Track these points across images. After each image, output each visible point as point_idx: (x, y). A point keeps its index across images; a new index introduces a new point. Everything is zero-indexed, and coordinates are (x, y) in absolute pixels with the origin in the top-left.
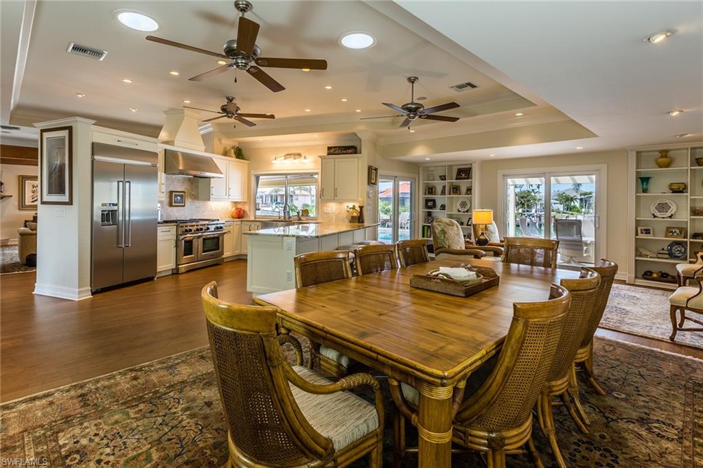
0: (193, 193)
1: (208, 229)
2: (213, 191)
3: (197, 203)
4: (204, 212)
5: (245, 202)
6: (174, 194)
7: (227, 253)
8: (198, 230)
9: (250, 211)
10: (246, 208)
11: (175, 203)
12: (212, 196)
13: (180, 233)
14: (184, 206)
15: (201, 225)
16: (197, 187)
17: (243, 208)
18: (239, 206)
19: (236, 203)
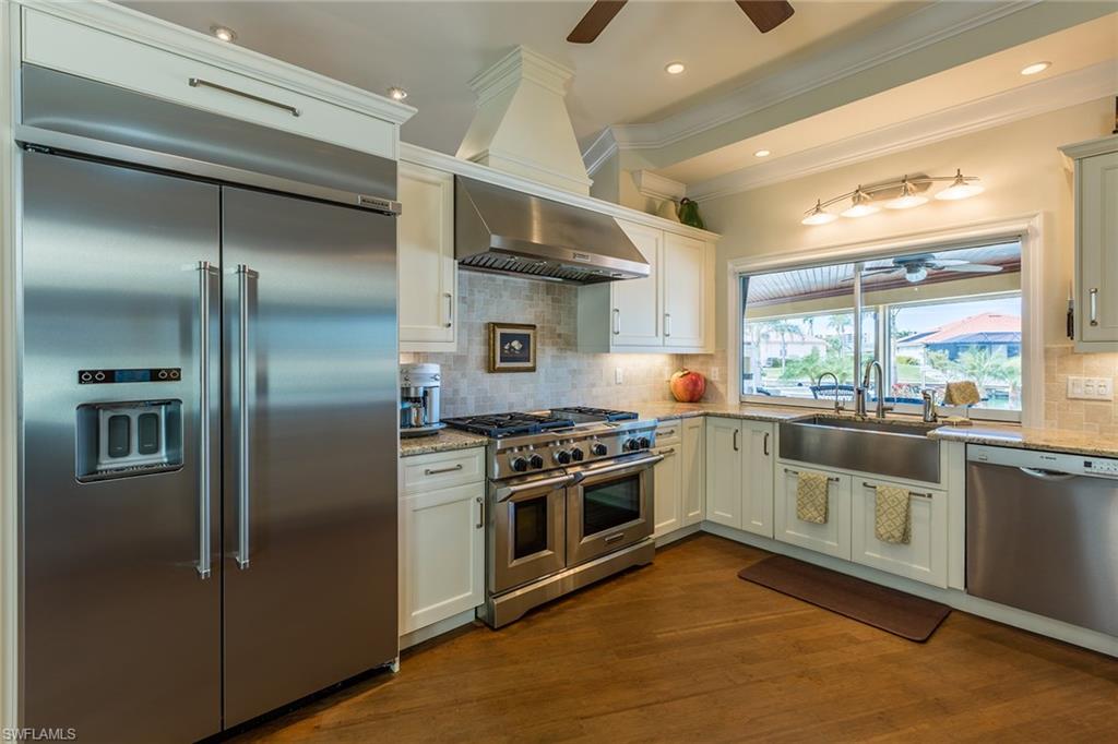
0: (560, 330)
1: (602, 450)
2: (617, 322)
3: (573, 361)
4: (593, 385)
5: (710, 356)
6: (499, 331)
7: (666, 524)
8: (564, 458)
9: (725, 382)
10: (713, 373)
11: (503, 360)
12: (614, 339)
13: (496, 472)
14: (533, 369)
15: (576, 440)
16: (572, 313)
17: (703, 373)
18: (693, 367)
19: (681, 358)
